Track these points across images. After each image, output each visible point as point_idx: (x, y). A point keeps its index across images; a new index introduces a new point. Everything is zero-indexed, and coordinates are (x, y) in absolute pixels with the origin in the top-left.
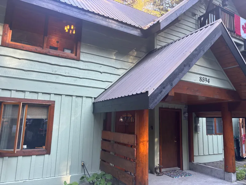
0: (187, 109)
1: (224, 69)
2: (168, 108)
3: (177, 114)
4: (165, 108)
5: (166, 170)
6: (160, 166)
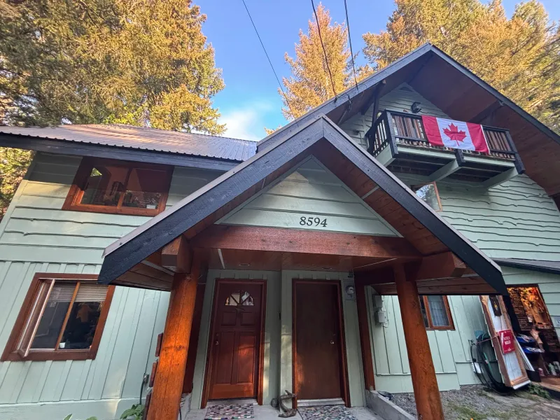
0: (353, 279)
1: (364, 197)
2: (312, 280)
3: (333, 289)
4: (303, 280)
5: (308, 405)
6: (289, 394)
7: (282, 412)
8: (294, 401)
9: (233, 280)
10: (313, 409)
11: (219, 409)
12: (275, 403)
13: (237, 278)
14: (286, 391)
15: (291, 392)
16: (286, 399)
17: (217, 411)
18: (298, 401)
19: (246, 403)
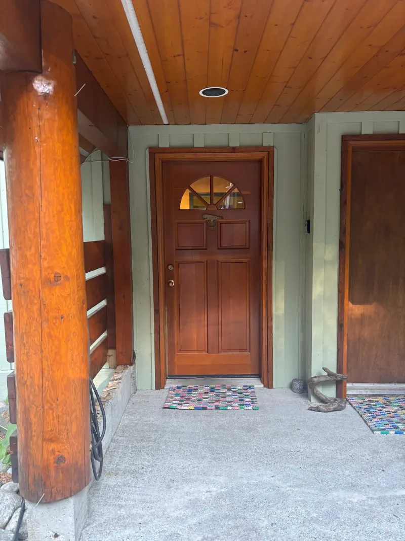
5: (369, 393)
6: (330, 374)
7: (314, 403)
8: (340, 385)
9: (190, 149)
10: (380, 399)
11: (190, 391)
12: (298, 386)
13: (199, 144)
14: (325, 369)
15: (334, 371)
16: (325, 383)
17: (186, 395)
18: (348, 385)
19: (240, 383)
